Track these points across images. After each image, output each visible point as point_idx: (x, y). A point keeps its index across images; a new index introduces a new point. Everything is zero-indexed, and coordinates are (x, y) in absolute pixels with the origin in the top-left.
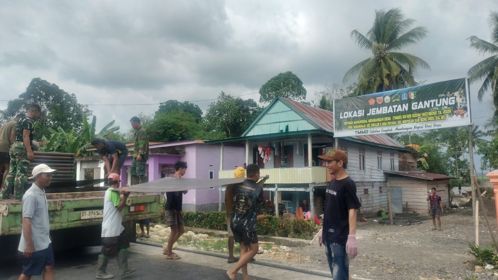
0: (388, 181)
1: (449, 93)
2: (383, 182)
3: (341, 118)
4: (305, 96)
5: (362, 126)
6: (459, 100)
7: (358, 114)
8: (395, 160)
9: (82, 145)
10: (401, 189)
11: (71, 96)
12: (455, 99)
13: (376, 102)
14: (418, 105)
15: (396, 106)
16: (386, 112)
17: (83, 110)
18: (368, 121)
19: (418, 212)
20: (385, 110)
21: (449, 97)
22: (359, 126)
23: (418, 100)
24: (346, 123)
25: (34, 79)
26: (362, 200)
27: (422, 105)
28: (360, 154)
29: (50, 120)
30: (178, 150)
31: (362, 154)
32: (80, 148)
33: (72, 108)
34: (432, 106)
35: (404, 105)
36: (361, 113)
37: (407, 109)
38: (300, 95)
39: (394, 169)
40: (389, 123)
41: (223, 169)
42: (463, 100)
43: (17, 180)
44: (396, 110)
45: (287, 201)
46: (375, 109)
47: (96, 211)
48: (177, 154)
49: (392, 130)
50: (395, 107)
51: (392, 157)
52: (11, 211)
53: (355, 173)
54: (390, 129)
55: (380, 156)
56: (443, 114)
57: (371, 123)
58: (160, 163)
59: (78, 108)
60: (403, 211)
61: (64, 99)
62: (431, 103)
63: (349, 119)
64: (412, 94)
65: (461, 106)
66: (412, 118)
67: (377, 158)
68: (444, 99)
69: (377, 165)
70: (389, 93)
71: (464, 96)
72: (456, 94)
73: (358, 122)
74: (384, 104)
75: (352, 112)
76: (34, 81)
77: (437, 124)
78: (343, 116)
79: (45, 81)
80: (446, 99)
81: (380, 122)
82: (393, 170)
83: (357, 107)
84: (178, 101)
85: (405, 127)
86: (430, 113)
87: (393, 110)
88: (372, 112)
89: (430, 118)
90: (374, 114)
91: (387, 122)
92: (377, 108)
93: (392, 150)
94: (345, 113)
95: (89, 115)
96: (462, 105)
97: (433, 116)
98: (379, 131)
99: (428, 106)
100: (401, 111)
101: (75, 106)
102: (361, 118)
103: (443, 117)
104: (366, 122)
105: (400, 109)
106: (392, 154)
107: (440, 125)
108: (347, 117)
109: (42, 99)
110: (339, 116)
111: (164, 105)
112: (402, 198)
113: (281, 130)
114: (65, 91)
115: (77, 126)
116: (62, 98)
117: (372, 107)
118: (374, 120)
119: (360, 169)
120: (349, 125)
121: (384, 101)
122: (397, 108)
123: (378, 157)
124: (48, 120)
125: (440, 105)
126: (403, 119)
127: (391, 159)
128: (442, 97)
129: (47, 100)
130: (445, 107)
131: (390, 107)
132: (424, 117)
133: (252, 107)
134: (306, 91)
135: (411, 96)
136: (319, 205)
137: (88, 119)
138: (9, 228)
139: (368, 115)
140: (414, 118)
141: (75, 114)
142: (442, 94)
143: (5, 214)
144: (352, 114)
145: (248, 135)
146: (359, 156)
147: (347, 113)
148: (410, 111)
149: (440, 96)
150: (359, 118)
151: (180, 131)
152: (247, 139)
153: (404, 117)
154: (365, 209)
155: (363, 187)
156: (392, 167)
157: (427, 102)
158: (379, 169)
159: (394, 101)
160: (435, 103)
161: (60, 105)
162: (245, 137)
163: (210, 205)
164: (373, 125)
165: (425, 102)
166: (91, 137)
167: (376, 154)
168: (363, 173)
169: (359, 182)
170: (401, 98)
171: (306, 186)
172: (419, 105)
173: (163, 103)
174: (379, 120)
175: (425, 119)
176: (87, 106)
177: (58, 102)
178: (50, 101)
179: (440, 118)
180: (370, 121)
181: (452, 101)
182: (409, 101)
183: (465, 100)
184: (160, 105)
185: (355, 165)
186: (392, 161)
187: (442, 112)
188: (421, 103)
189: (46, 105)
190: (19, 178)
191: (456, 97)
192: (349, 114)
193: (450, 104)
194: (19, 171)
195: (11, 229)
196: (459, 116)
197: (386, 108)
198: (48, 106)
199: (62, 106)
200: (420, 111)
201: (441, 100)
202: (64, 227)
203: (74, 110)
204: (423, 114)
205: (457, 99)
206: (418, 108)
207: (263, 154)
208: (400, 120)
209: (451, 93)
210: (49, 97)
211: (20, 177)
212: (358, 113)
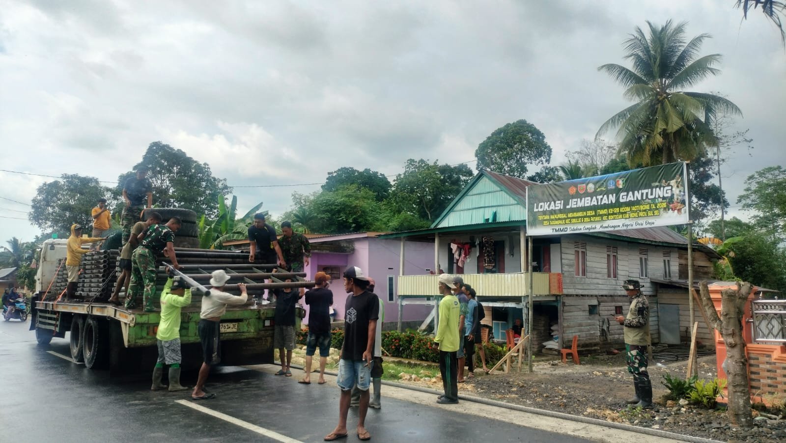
0: (658, 294)
1: (664, 181)
2: (650, 296)
3: (535, 210)
4: (549, 157)
5: (560, 222)
6: (676, 191)
7: (555, 206)
8: (671, 263)
9: (218, 237)
10: (678, 307)
11: (203, 166)
12: (671, 189)
13: (577, 192)
14: (627, 195)
15: (601, 196)
16: (589, 205)
17: (220, 186)
18: (567, 215)
19: (704, 343)
20: (588, 201)
21: (664, 187)
22: (557, 222)
23: (627, 190)
24: (541, 218)
25: (153, 143)
26: (610, 322)
27: (632, 196)
28: (608, 253)
29: (174, 201)
30: (345, 245)
31: (612, 254)
32: (215, 241)
33: (204, 183)
34: (644, 198)
35: (610, 196)
36: (559, 205)
37: (614, 202)
38: (540, 156)
39: (670, 276)
40: (592, 219)
41: (403, 274)
42: (680, 191)
43: (147, 289)
44: (601, 202)
45: (500, 322)
46: (576, 200)
47: (226, 324)
48: (342, 252)
49: (595, 228)
50: (599, 197)
51: (667, 259)
52: (138, 321)
53: (600, 282)
54: (594, 226)
55: (644, 257)
56: (657, 209)
57: (571, 218)
58: (320, 264)
59: (212, 183)
60: (681, 341)
61: (193, 171)
62: (642, 194)
63: (544, 213)
64: (621, 182)
65: (678, 199)
66: (620, 213)
67: (639, 259)
68: (658, 189)
69: (639, 271)
70: (593, 179)
71: (681, 185)
72: (673, 182)
73: (555, 217)
74: (587, 194)
75: (549, 203)
76: (153, 146)
77: (650, 221)
78: (537, 208)
79: (168, 146)
80: (660, 189)
81: (581, 217)
82: (668, 278)
83: (554, 198)
84: (355, 168)
85: (611, 225)
86: (642, 207)
87: (598, 203)
88: (573, 204)
89: (641, 214)
90: (575, 206)
91: (590, 217)
92: (579, 199)
93: (666, 248)
94: (540, 204)
95: (228, 193)
96: (679, 197)
97: (645, 211)
98: (581, 229)
99: (639, 198)
100: (607, 203)
101: (208, 181)
102: (561, 211)
103: (656, 212)
104: (565, 216)
105: (605, 201)
106: (667, 254)
107: (653, 223)
108: (542, 210)
109: (163, 171)
110: (533, 208)
111: (335, 174)
112: (679, 321)
113: (486, 218)
114: (195, 159)
115: (212, 208)
116: (189, 168)
117: (573, 197)
118: (576, 215)
119: (609, 276)
120: (545, 220)
121: (587, 190)
122: (602, 199)
123: (641, 259)
124: (172, 200)
125: (653, 197)
126: (609, 214)
127: (665, 261)
128: (657, 187)
129: (170, 172)
130: (659, 199)
131: (594, 198)
132: (634, 212)
133: (465, 176)
134: (550, 150)
135: (619, 185)
136: (543, 328)
137: (227, 199)
138: (135, 340)
139: (568, 207)
140: (622, 213)
141: (208, 192)
142: (656, 182)
143: (132, 325)
144: (549, 206)
145: (440, 226)
146: (606, 256)
147: (542, 204)
148: (618, 204)
149: (654, 184)
150: (557, 212)
151: (354, 215)
152: (436, 232)
153: (611, 211)
154: (617, 336)
155: (614, 304)
156: (667, 273)
157: (638, 192)
158: (642, 276)
159: (599, 190)
160: (647, 194)
161: (187, 179)
162: (436, 229)
163: (389, 325)
164: (574, 221)
165: (636, 192)
166: (229, 226)
167: (638, 253)
168: (614, 282)
169: (606, 296)
170: (606, 187)
171: (517, 299)
172: (629, 196)
173: (332, 173)
174: (580, 214)
175: (635, 215)
176: (225, 180)
177: (185, 176)
178: (174, 173)
179: (653, 213)
180: (570, 215)
181: (668, 191)
182: (617, 191)
183: (682, 191)
184: (327, 176)
185: (599, 270)
186: (667, 264)
187: (656, 205)
188: (631, 193)
189: (169, 180)
190: (149, 288)
191: (672, 187)
192: (545, 206)
193: (666, 195)
194: (148, 281)
195: (137, 341)
196: (676, 211)
197: (589, 198)
198: (171, 181)
199: (190, 182)
200: (630, 204)
201: (654, 189)
202: (192, 342)
203: (207, 186)
204: (634, 208)
205: (674, 189)
206: (628, 200)
207: (457, 253)
208: (605, 215)
209: (666, 182)
210: (173, 168)
211: (150, 286)
212: (557, 205)
